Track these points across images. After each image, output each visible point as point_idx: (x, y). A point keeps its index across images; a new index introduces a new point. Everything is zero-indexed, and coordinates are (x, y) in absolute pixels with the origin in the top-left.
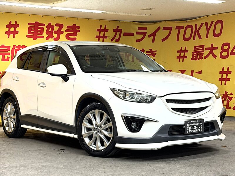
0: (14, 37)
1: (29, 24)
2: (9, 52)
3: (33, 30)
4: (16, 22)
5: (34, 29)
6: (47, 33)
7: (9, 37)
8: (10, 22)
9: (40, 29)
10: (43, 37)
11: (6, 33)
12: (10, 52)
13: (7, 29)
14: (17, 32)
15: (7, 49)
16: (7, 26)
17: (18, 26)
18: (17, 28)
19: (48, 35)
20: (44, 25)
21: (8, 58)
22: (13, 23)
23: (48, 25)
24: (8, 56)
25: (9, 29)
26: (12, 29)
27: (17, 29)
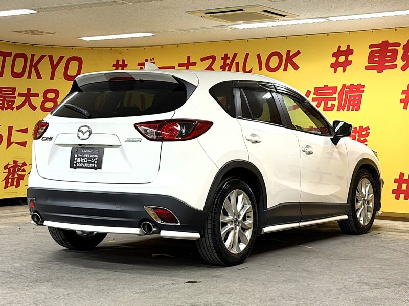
0: (344, 71)
1: (371, 47)
2: (334, 96)
3: (377, 57)
4: (348, 46)
5: (378, 54)
6: (403, 59)
7: (335, 72)
8: (340, 47)
9: (390, 54)
10: (395, 66)
11: (332, 65)
12: (336, 96)
13: (334, 60)
14: (350, 63)
15: (332, 91)
16: (334, 55)
17: (351, 52)
18: (350, 56)
19: (406, 61)
20: (398, 45)
21: (333, 105)
22: (343, 49)
23: (406, 44)
24: (333, 102)
25: (337, 60)
26: (342, 59)
27: (350, 58)
